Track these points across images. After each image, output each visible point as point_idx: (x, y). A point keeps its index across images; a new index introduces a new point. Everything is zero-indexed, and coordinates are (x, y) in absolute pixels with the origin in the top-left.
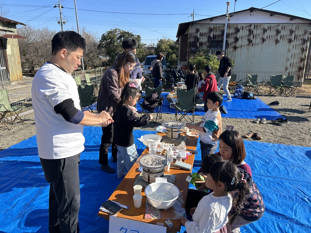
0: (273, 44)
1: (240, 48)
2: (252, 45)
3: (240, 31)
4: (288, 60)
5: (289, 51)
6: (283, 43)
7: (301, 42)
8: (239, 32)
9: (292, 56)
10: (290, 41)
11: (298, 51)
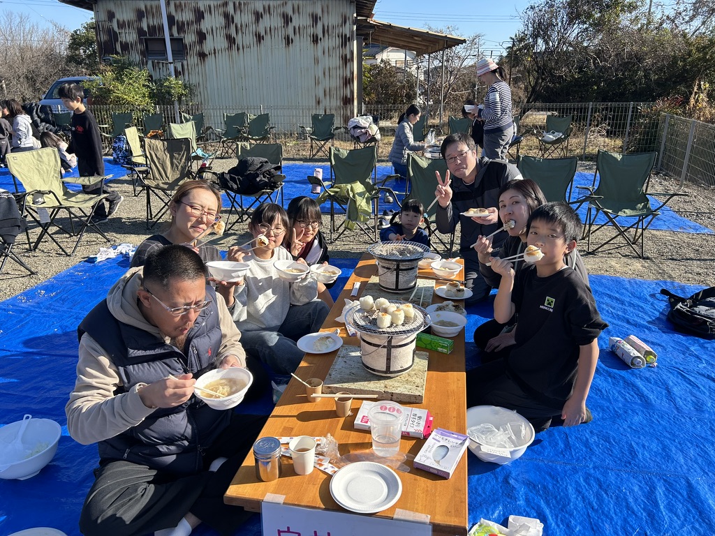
0: (281, 46)
1: (213, 55)
2: (238, 49)
3: (206, 15)
4: (317, 82)
5: (317, 61)
6: (302, 44)
7: (338, 41)
8: (204, 18)
9: (324, 74)
10: (315, 40)
11: (336, 61)
